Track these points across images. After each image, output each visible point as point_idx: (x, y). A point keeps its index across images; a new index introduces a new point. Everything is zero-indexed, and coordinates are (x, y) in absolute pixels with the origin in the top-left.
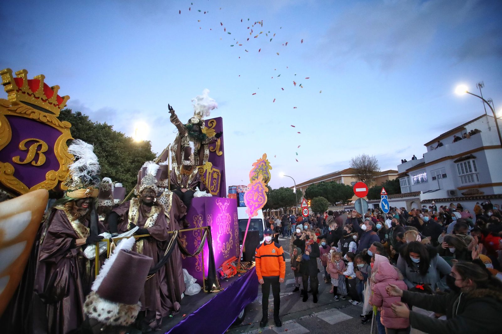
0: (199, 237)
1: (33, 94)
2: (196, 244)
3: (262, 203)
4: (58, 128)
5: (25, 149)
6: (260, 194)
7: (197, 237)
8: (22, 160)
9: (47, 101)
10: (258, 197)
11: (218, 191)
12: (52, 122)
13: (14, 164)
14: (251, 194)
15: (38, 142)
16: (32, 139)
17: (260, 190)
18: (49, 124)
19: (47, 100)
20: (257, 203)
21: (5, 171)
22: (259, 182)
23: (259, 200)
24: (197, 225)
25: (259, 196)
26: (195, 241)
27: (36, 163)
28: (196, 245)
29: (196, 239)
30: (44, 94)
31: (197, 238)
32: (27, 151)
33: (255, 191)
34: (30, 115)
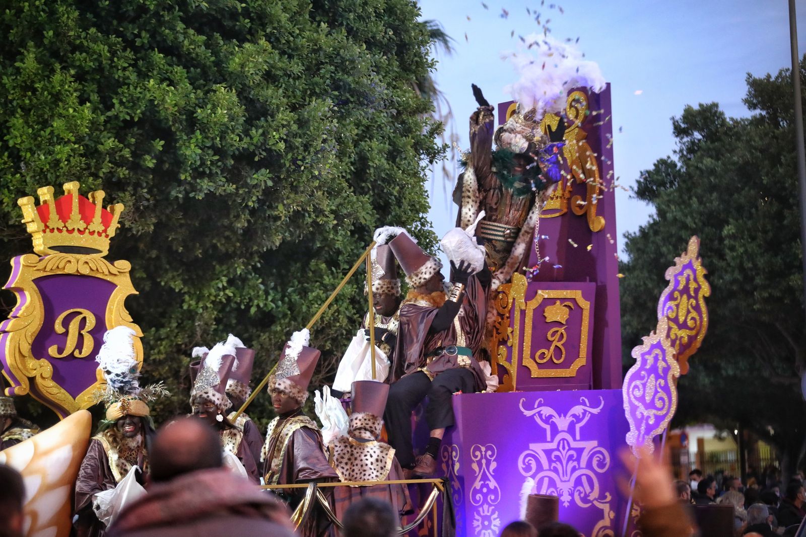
0: (485, 506)
1: (65, 226)
2: (478, 526)
3: (664, 412)
4: (109, 278)
5: (63, 330)
6: (660, 384)
7: (482, 505)
8: (60, 351)
9: (87, 231)
10: (656, 392)
11: (582, 361)
12: (97, 269)
13: (51, 360)
14: (638, 382)
15: (80, 313)
16: (72, 310)
17: (660, 371)
18: (93, 274)
19: (87, 228)
20: (652, 412)
21: (41, 374)
22: (659, 343)
23: (659, 404)
24: (480, 471)
25: (659, 390)
26: (477, 517)
27: (80, 353)
28: (477, 530)
29: (479, 514)
30: (81, 219)
31: (481, 509)
32: (66, 334)
33: (650, 372)
34: (64, 268)
